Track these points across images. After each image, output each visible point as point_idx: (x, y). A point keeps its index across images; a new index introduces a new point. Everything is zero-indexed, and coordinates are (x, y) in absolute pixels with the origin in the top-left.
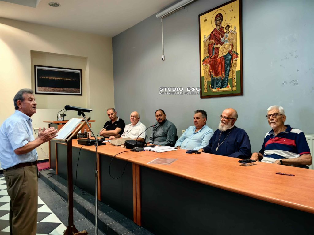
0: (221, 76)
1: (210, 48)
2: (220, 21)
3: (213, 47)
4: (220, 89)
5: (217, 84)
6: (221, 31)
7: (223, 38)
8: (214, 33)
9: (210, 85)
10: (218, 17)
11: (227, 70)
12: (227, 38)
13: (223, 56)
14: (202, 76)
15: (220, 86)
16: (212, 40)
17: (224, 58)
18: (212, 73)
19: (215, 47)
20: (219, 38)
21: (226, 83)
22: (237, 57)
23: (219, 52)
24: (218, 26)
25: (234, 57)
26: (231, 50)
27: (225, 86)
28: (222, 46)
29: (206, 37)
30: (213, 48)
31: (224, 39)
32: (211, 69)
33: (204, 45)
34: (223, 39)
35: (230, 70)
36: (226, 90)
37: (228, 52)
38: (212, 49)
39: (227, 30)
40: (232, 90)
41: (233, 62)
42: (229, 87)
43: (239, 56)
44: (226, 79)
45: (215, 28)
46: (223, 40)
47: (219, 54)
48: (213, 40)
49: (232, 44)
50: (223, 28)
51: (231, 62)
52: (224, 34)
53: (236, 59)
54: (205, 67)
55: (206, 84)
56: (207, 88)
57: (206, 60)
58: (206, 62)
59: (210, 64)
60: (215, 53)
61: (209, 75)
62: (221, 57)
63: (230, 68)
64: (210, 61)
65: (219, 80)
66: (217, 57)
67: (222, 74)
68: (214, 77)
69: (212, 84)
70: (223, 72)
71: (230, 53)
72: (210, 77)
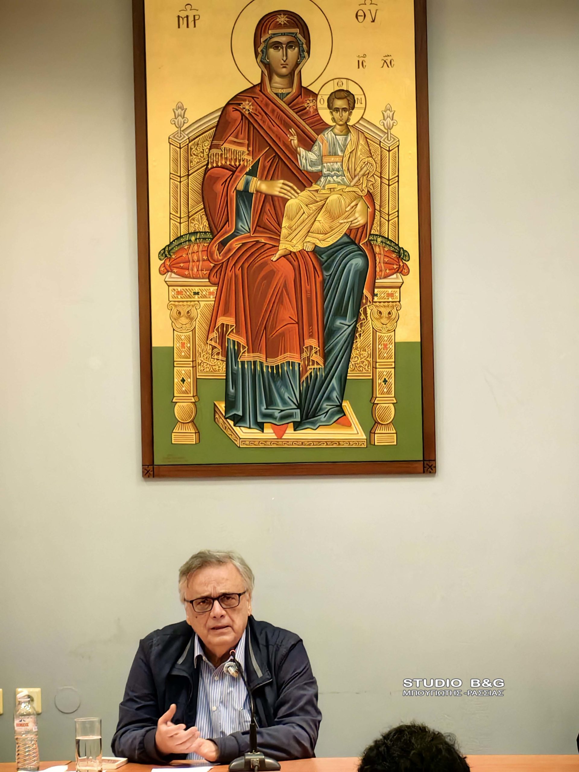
0: (294, 358)
1: (219, 188)
2: (293, 53)
3: (241, 186)
4: (290, 434)
5: (270, 403)
6: (301, 111)
7: (309, 148)
8: (247, 106)
9: (222, 406)
10: (279, 26)
11: (339, 329)
12: (335, 154)
13: (309, 248)
14: (156, 343)
15: (290, 416)
16: (233, 147)
17: (321, 264)
18: (233, 337)
19: (252, 189)
20: (285, 144)
21: (329, 399)
22: (403, 270)
23: (285, 223)
24: (281, 76)
25: (381, 266)
26: (364, 226)
27: (323, 418)
28: (305, 193)
29: (192, 116)
30: (239, 193)
31: (321, 157)
32: (226, 313)
33: (176, 161)
34: (312, 156)
35: (355, 330)
36: (332, 442)
37: (347, 235)
38: (233, 194)
39: (337, 115)
40: (370, 441)
41: (374, 295)
42: (348, 425)
43: (413, 264)
44: (334, 382)
45: (257, 81)
46: (313, 164)
47: (284, 232)
48: (240, 144)
49: (370, 196)
50: (315, 95)
51: (365, 292)
52: (319, 132)
53: (395, 279)
54: (179, 293)
55: (186, 392)
56: (192, 421)
57: (190, 251)
58: (191, 264)
59: (217, 280)
60: (257, 225)
61: (213, 343)
62: (295, 251)
63: (357, 322)
64: (222, 266)
65: (282, 378)
66: (267, 246)
67: (307, 348)
68: (246, 357)
69: (236, 396)
70: (311, 336)
71: (357, 242)
72: (218, 354)
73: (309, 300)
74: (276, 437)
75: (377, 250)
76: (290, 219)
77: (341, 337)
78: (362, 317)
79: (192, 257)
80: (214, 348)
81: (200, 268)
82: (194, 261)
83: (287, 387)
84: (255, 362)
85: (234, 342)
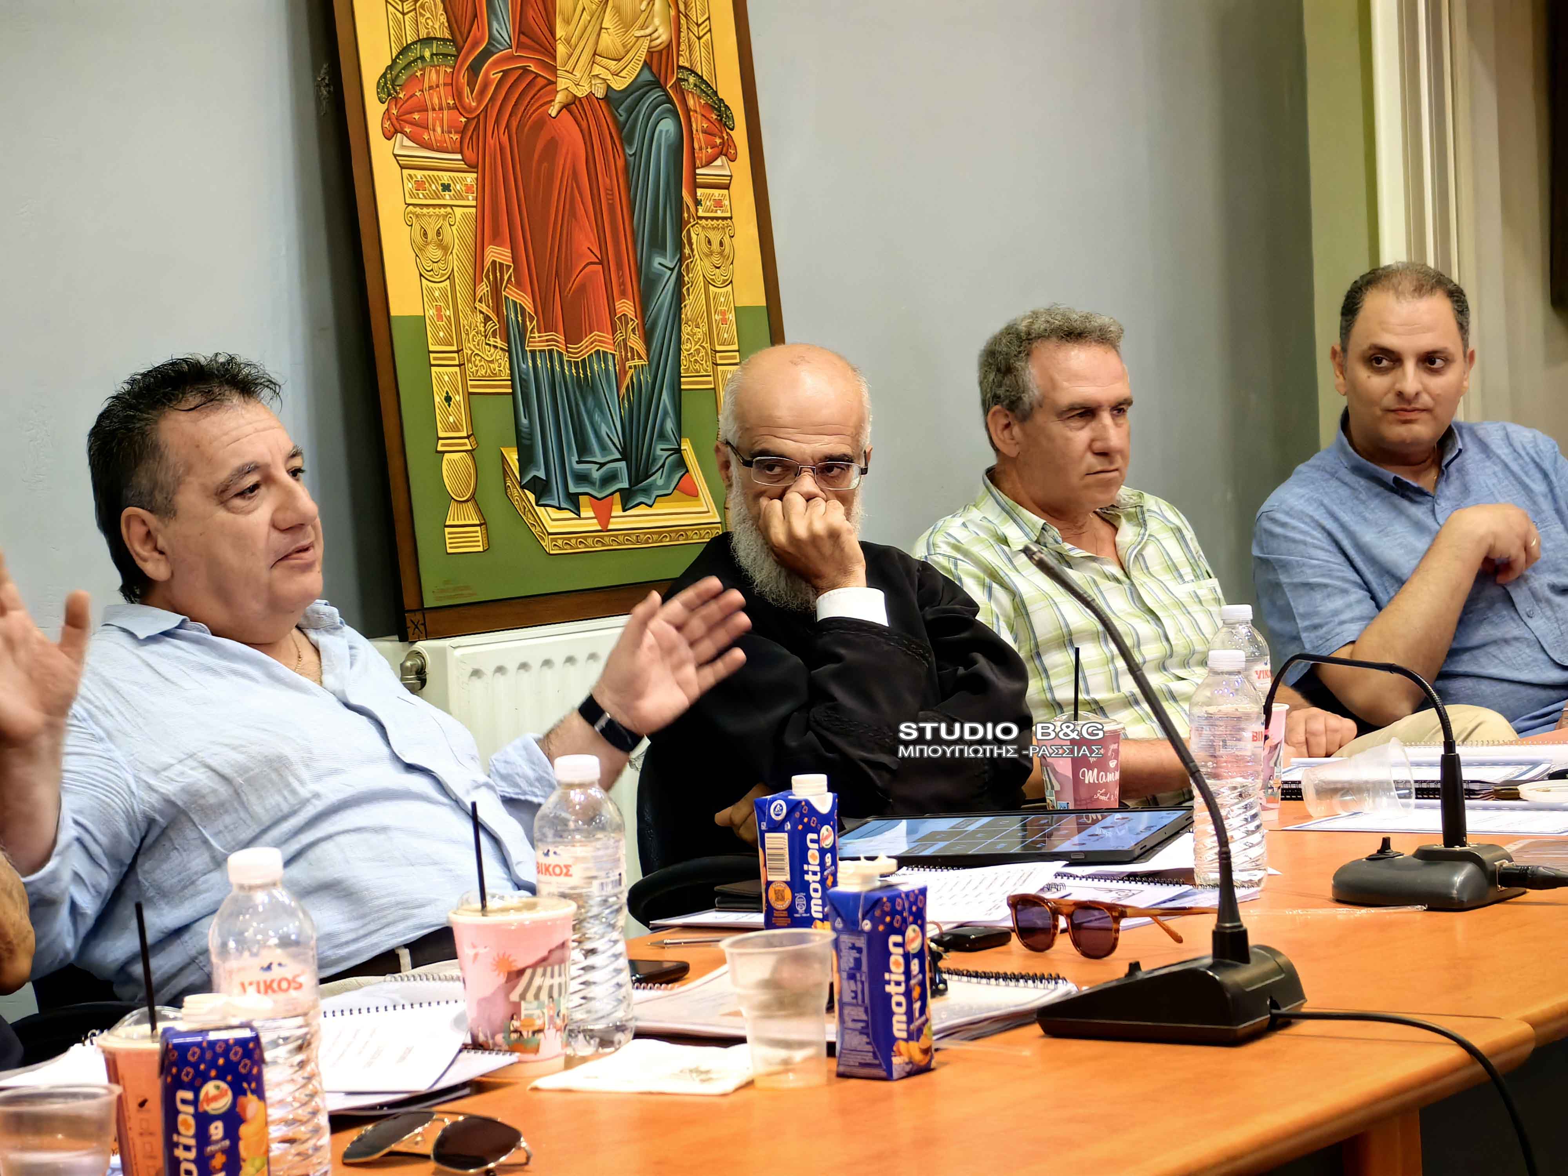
0: (605, 342)
4: (620, 518)
5: (583, 449)
9: (513, 457)
11: (660, 276)
13: (600, 90)
15: (614, 476)
17: (620, 127)
21: (662, 435)
22: (726, 150)
23: (560, 31)
25: (700, 138)
26: (669, 45)
27: (659, 477)
37: (647, 65)
41: (698, 203)
42: (694, 492)
43: (740, 135)
44: (665, 396)
53: (719, 168)
54: (419, 185)
55: (455, 427)
56: (472, 498)
57: (426, 85)
58: (430, 113)
59: (474, 156)
60: (521, 32)
61: (484, 309)
62: (579, 95)
63: (681, 261)
64: (478, 122)
65: (594, 390)
66: (541, 82)
67: (620, 318)
68: (537, 341)
69: (531, 434)
70: (623, 294)
71: (662, 81)
72: (494, 335)
73: (612, 208)
74: (599, 528)
75: (691, 102)
76: (568, 22)
77: (664, 297)
78: (687, 251)
79: (431, 99)
80: (487, 319)
81: (445, 128)
82: (434, 109)
83: (602, 412)
84: (551, 351)
85: (515, 303)
